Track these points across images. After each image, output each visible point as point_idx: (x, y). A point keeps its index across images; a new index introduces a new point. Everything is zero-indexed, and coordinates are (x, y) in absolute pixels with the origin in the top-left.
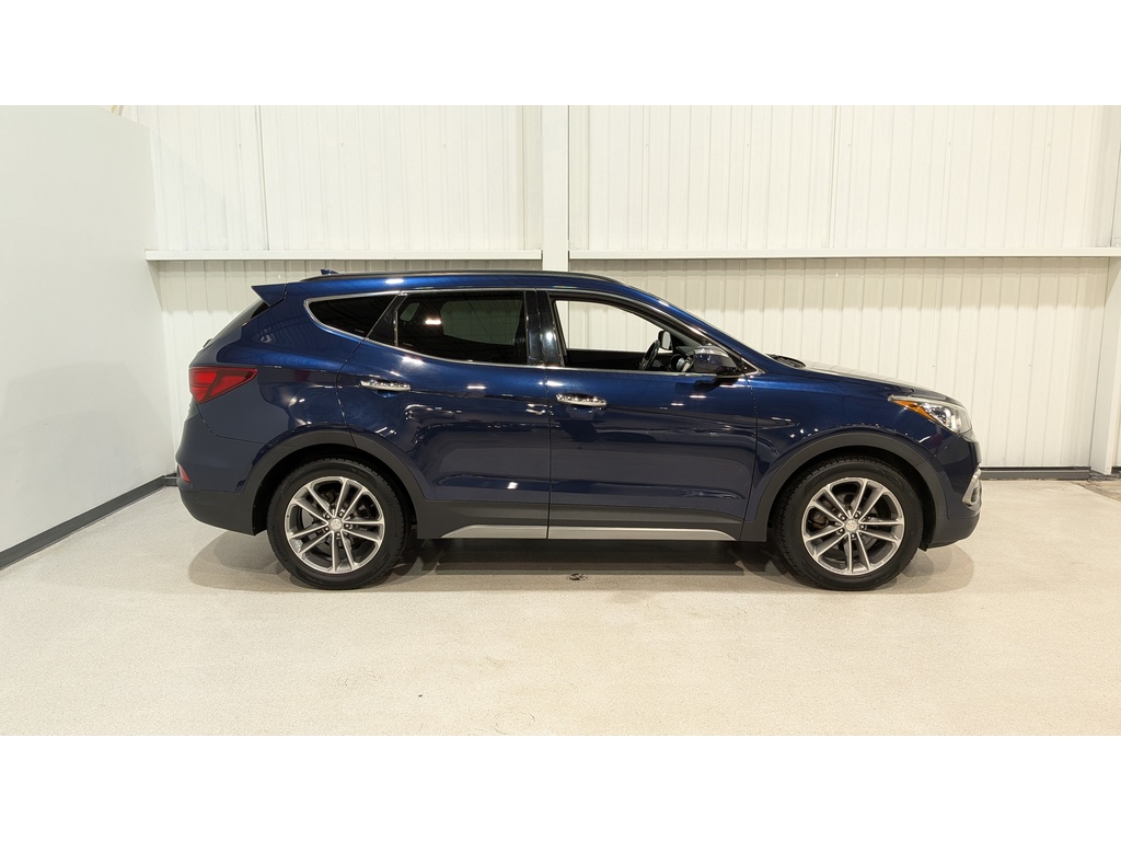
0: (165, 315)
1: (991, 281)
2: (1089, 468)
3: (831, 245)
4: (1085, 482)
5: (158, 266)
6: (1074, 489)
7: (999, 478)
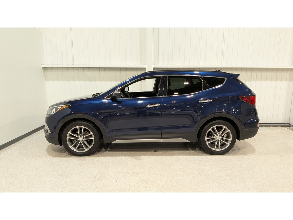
0: (46, 82)
1: (264, 74)
2: (289, 124)
3: (222, 64)
4: (288, 127)
5: (45, 69)
6: (285, 129)
7: (266, 126)
